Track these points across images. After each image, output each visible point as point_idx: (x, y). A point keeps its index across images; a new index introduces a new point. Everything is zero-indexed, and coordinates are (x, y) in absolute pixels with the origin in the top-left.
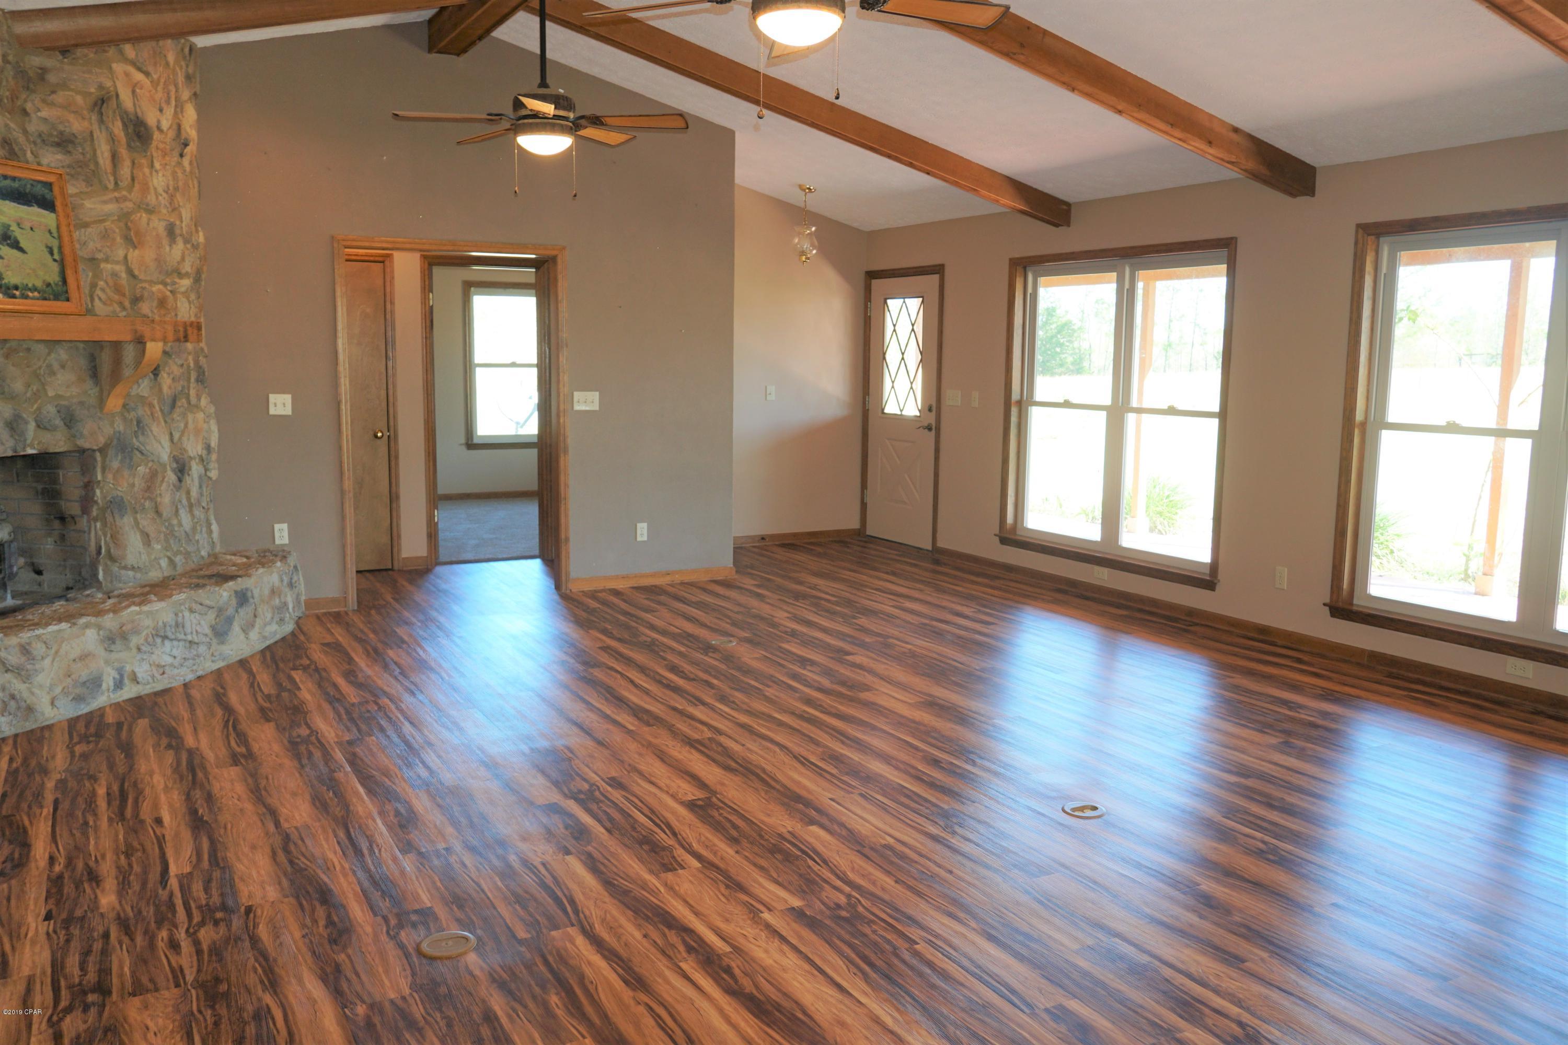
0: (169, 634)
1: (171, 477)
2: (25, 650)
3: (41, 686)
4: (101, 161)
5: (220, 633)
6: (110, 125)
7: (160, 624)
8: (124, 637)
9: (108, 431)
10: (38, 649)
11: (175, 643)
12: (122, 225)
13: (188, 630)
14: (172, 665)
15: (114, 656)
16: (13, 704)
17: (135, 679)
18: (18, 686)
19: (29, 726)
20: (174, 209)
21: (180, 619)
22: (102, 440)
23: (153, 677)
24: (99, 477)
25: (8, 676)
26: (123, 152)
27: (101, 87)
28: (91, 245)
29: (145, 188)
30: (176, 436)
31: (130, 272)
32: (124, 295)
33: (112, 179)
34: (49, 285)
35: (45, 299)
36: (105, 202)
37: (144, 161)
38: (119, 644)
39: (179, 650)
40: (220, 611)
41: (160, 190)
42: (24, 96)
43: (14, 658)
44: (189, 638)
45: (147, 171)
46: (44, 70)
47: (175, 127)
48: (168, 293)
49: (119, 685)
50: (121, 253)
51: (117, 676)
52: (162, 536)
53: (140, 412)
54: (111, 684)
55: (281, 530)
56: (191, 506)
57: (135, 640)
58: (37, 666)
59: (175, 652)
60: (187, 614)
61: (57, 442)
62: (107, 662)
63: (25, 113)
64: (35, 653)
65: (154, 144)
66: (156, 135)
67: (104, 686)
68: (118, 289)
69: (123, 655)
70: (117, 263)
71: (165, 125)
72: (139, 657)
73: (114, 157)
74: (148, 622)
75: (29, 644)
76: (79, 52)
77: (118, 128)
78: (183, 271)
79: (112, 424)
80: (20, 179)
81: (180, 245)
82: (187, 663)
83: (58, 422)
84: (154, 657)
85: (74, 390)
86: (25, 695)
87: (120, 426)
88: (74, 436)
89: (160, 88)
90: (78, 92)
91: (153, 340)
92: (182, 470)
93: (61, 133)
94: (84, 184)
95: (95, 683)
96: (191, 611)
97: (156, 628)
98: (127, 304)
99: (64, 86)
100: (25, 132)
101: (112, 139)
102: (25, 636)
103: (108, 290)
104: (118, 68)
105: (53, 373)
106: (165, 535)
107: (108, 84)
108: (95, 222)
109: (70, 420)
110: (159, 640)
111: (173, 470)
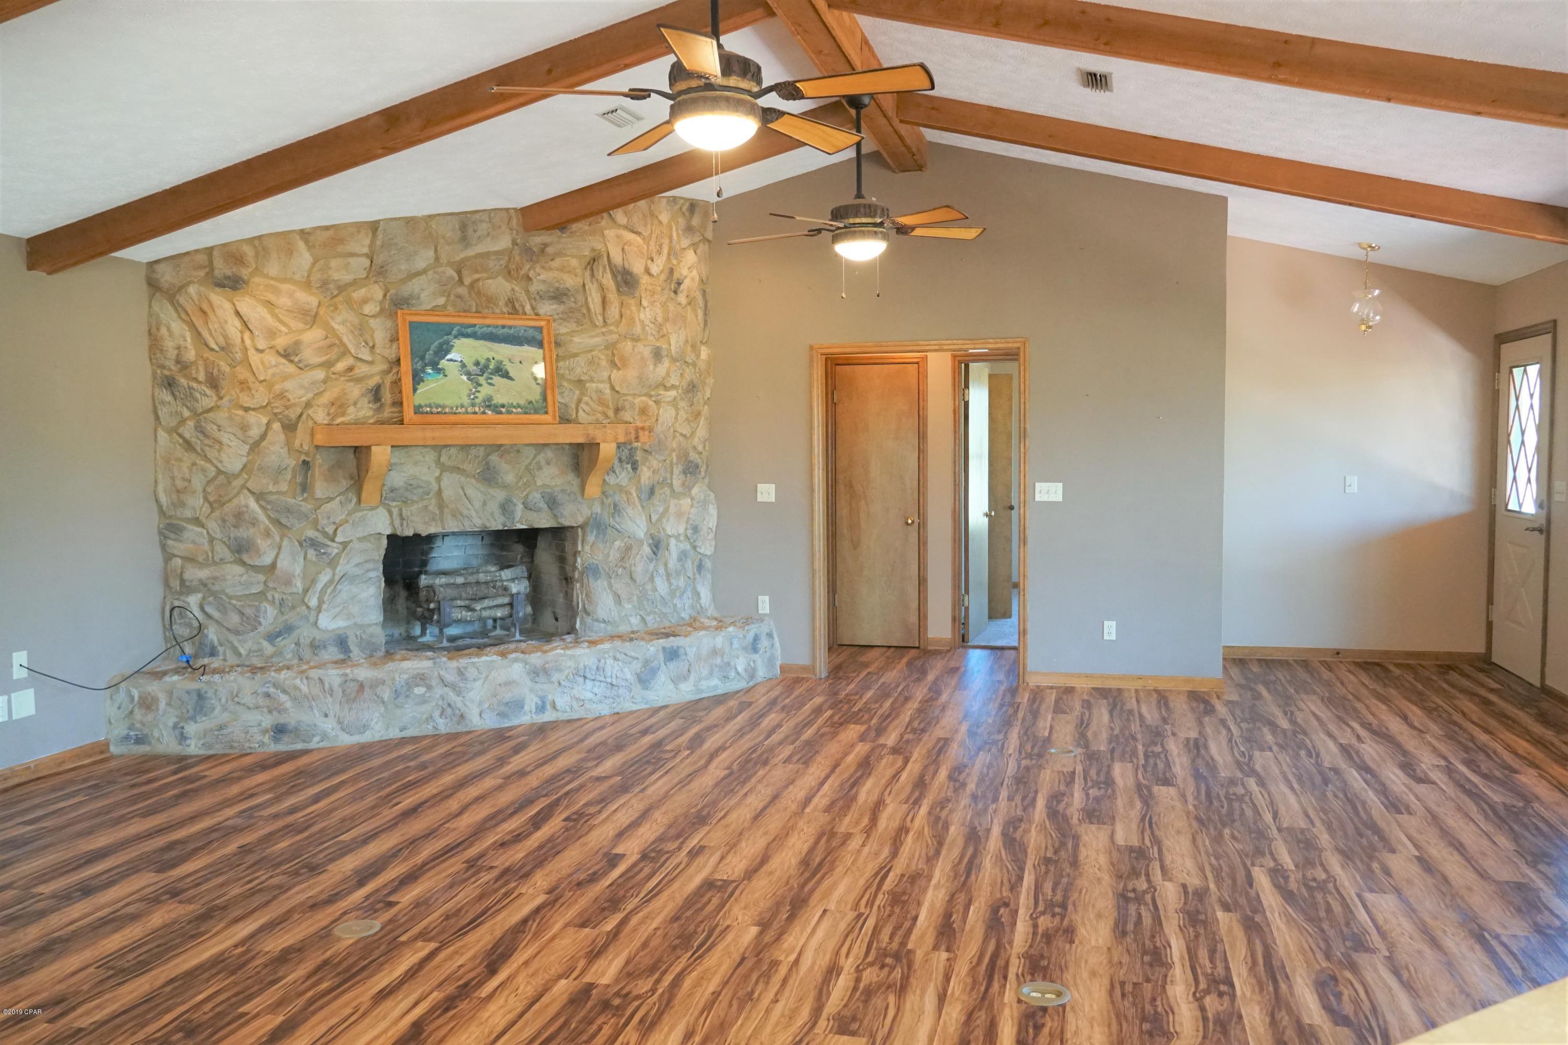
0: (588, 675)
1: (647, 550)
2: (460, 672)
3: (472, 701)
4: (591, 306)
5: (645, 679)
6: (600, 278)
7: (581, 666)
8: (546, 672)
9: (586, 512)
10: (472, 673)
11: (597, 684)
12: (609, 352)
13: (609, 674)
14: (590, 700)
15: (539, 686)
16: (449, 710)
17: (554, 706)
18: (452, 696)
19: (461, 729)
20: (663, 336)
21: (601, 665)
22: (580, 520)
23: (571, 707)
24: (580, 548)
25: (446, 689)
26: (613, 296)
27: (593, 250)
28: (579, 370)
29: (632, 321)
30: (655, 518)
31: (613, 388)
32: (608, 407)
33: (600, 318)
34: (531, 402)
35: (526, 413)
36: (593, 337)
37: (632, 301)
38: (542, 678)
39: (600, 689)
40: (647, 662)
41: (647, 322)
42: (527, 267)
43: (450, 677)
44: (609, 680)
45: (634, 308)
46: (545, 245)
47: (667, 271)
48: (651, 403)
49: (541, 709)
50: (605, 375)
51: (540, 703)
52: (635, 598)
53: (617, 498)
54: (533, 707)
55: (763, 602)
56: (668, 575)
57: (556, 677)
58: (468, 686)
59: (596, 690)
60: (610, 661)
61: (543, 521)
62: (531, 690)
63: (530, 279)
64: (468, 675)
65: (643, 287)
66: (645, 280)
67: (526, 708)
68: (601, 402)
69: (545, 687)
70: (602, 382)
71: (655, 270)
72: (560, 690)
73: (604, 302)
74: (570, 663)
75: (465, 668)
76: (574, 226)
77: (608, 280)
78: (668, 385)
79: (590, 507)
80: (515, 327)
81: (666, 363)
82: (608, 701)
83: (543, 505)
84: (575, 692)
85: (559, 481)
86: (459, 705)
87: (597, 509)
88: (555, 516)
89: (652, 243)
90: (573, 256)
91: (604, 441)
92: (657, 546)
93: (557, 289)
94: (574, 325)
95: (518, 705)
96: (615, 659)
97: (577, 669)
98: (611, 413)
99: (560, 254)
100: (527, 292)
101: (602, 288)
102: (463, 662)
103: (592, 404)
104: (610, 233)
105: (540, 468)
106: (639, 598)
107: (599, 246)
108: (584, 352)
109: (552, 503)
110: (581, 680)
111: (650, 545)
